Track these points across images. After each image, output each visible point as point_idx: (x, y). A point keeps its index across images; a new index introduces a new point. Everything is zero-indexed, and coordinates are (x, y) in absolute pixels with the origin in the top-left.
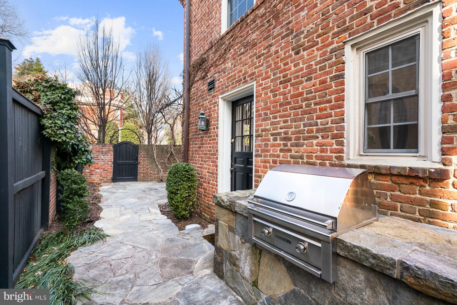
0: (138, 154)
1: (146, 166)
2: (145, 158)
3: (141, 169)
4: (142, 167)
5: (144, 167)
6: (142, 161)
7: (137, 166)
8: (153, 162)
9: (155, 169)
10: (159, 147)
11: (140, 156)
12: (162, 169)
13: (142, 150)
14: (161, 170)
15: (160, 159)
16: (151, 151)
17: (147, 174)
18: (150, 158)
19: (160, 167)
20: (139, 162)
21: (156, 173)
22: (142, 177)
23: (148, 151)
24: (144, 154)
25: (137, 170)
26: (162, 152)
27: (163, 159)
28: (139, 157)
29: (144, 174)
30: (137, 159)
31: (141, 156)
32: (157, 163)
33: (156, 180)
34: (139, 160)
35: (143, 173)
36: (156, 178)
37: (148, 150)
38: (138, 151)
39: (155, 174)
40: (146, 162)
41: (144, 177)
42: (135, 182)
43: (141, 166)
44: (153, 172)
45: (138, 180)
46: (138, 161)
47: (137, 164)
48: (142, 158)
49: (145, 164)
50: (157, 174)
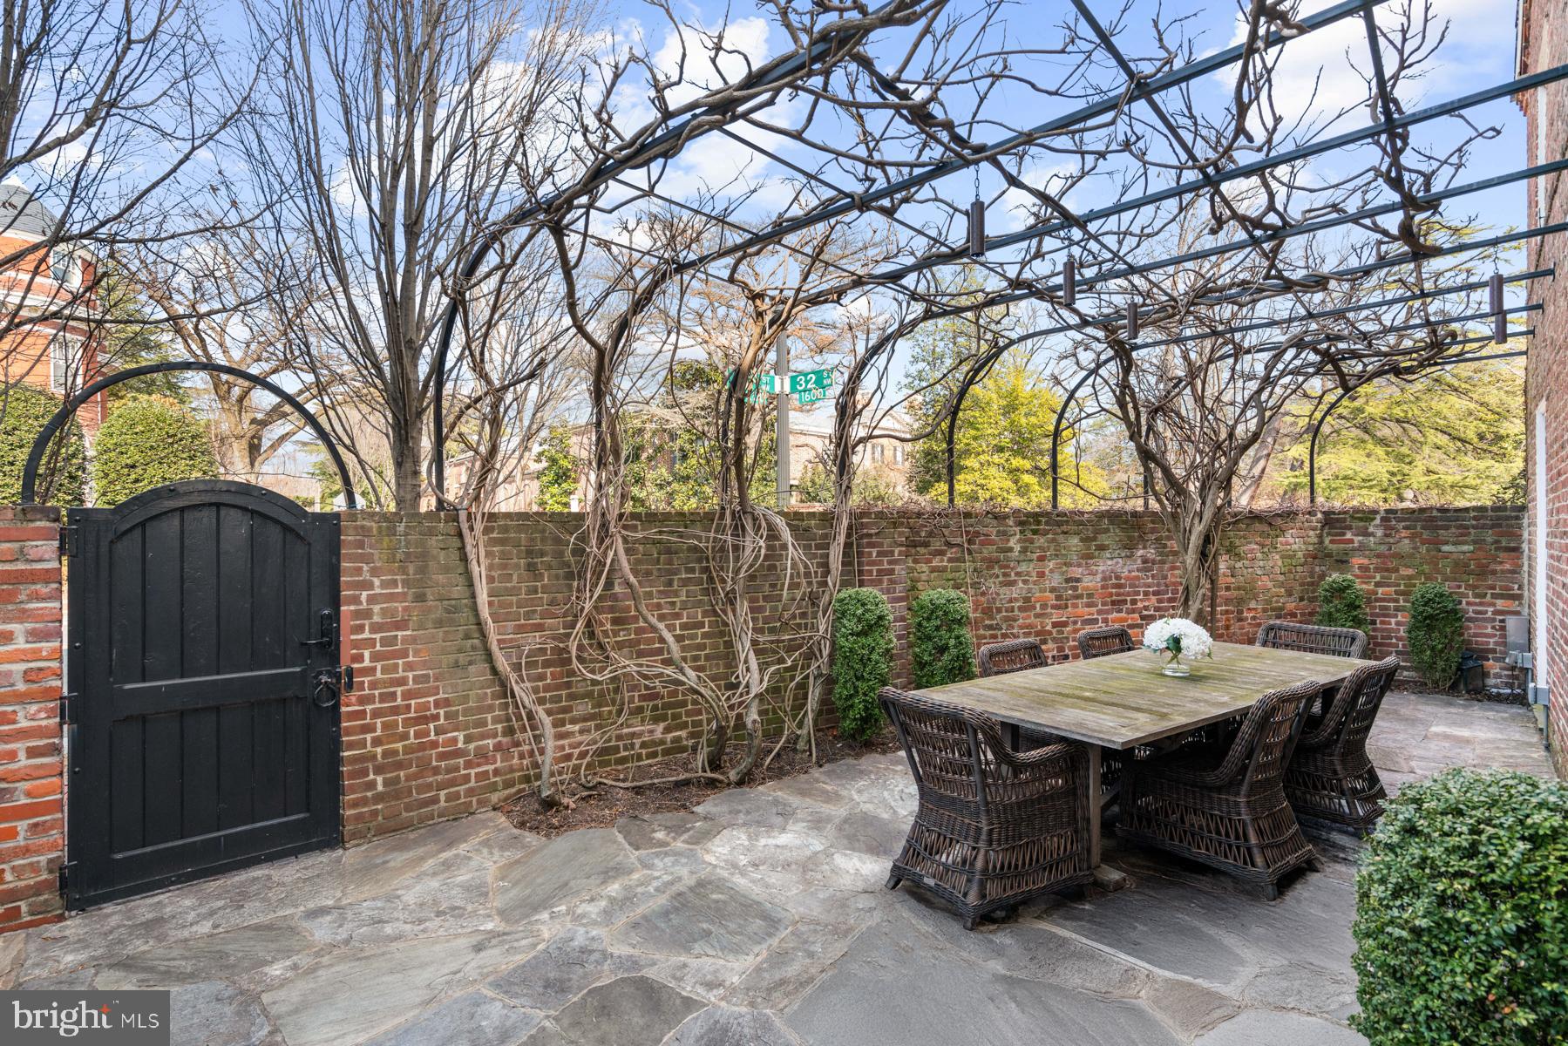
0: (336, 602)
1: (407, 695)
2: (399, 626)
3: (369, 729)
4: (376, 714)
5: (395, 711)
6: (375, 657)
7: (337, 707)
8: (462, 658)
9: (481, 710)
10: (505, 529)
11: (358, 614)
12: (541, 701)
13: (367, 559)
14: (540, 712)
15: (520, 629)
16: (446, 570)
17: (425, 767)
18: (439, 623)
19: (523, 692)
20: (350, 673)
21: (490, 742)
22: (379, 798)
23: (422, 570)
24: (391, 598)
25: (336, 745)
26: (531, 567)
27: (539, 628)
28: (346, 623)
29: (399, 766)
30: (328, 644)
31: (368, 614)
32: (502, 663)
33: (494, 798)
34: (346, 653)
35: (391, 763)
36: (493, 788)
37: (424, 556)
38: (334, 573)
39: (482, 755)
40: (409, 667)
41: (394, 792)
42: (323, 859)
43: (363, 700)
44: (468, 739)
45: (348, 828)
46: (335, 658)
47: (334, 694)
48: (376, 628)
49: (402, 682)
50: (498, 747)
